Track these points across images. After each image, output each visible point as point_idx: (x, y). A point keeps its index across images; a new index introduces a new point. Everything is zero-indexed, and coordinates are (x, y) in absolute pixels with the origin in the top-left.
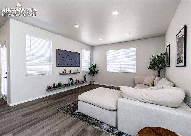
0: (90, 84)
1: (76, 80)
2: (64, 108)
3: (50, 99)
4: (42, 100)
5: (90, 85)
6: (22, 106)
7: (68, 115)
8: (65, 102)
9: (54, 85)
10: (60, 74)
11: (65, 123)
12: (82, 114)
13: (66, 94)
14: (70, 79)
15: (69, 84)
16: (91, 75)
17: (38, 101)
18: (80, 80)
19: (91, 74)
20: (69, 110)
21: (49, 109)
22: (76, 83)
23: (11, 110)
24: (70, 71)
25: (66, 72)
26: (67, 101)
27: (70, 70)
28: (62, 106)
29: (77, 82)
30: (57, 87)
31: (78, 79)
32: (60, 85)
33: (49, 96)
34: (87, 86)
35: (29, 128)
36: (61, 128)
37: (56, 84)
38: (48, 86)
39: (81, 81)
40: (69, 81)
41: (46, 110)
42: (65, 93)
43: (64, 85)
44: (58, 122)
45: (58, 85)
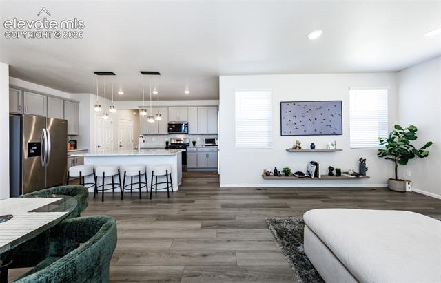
0: (385, 185)
1: (331, 169)
2: (278, 223)
3: (266, 194)
4: (254, 192)
5: (388, 189)
6: (228, 192)
7: (277, 245)
8: (288, 211)
9: (275, 171)
10: (287, 150)
11: (263, 260)
12: (313, 267)
13: (300, 195)
14: (311, 163)
15: (310, 175)
16: (392, 160)
17: (247, 192)
18: (343, 170)
19: (391, 157)
20: (286, 234)
21: (254, 212)
22: (331, 174)
23: (218, 192)
24: (313, 147)
25: (300, 148)
26: (293, 211)
27: (313, 144)
28: (277, 218)
29: (335, 173)
30: (280, 176)
31: (338, 168)
32: (287, 172)
33: (266, 189)
34: (372, 189)
35: (216, 228)
36: (252, 264)
37: (280, 169)
38: (265, 171)
39: (347, 173)
40: (310, 167)
41: (249, 211)
42: (296, 192)
43: (296, 173)
44: (254, 248)
45: (283, 171)
